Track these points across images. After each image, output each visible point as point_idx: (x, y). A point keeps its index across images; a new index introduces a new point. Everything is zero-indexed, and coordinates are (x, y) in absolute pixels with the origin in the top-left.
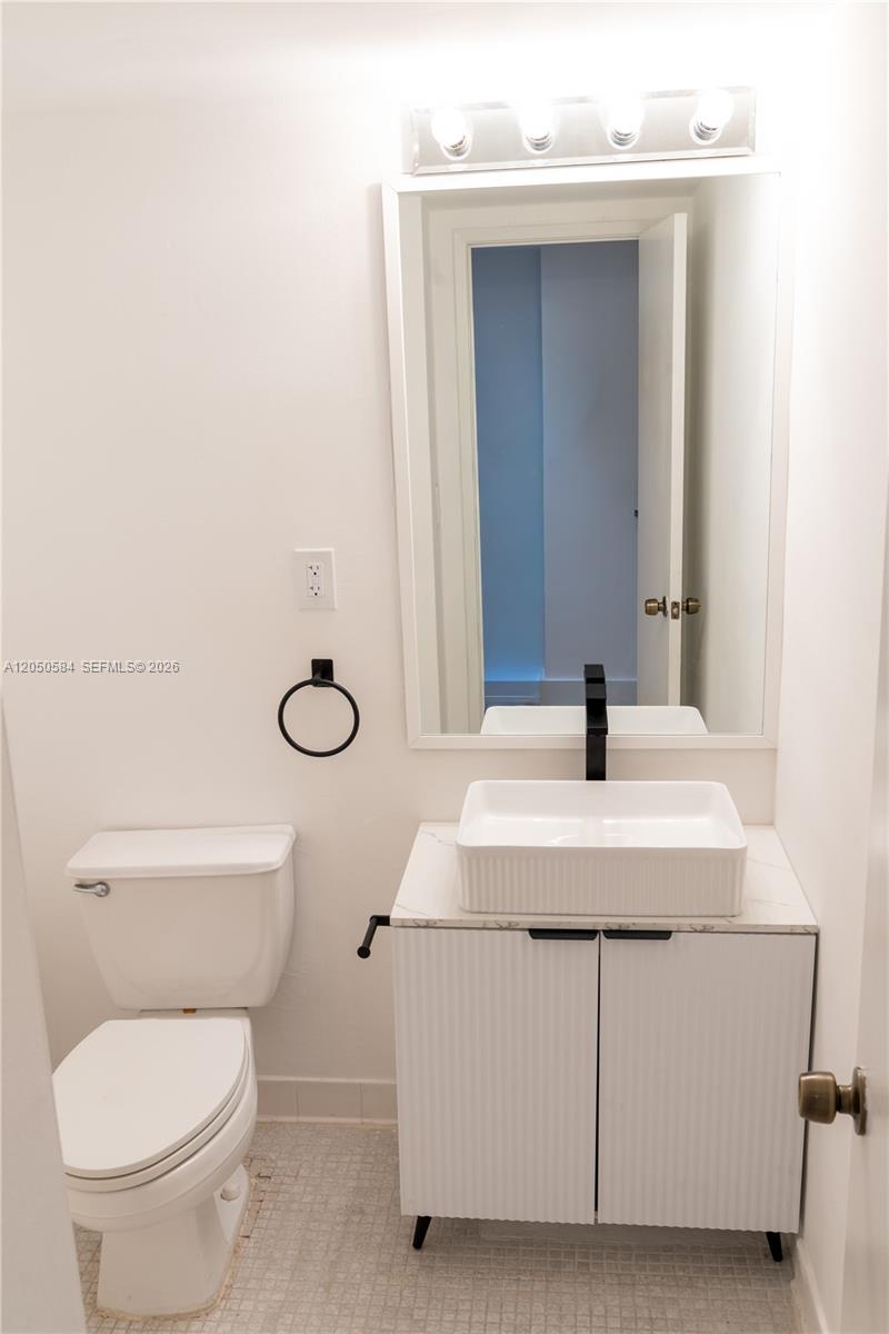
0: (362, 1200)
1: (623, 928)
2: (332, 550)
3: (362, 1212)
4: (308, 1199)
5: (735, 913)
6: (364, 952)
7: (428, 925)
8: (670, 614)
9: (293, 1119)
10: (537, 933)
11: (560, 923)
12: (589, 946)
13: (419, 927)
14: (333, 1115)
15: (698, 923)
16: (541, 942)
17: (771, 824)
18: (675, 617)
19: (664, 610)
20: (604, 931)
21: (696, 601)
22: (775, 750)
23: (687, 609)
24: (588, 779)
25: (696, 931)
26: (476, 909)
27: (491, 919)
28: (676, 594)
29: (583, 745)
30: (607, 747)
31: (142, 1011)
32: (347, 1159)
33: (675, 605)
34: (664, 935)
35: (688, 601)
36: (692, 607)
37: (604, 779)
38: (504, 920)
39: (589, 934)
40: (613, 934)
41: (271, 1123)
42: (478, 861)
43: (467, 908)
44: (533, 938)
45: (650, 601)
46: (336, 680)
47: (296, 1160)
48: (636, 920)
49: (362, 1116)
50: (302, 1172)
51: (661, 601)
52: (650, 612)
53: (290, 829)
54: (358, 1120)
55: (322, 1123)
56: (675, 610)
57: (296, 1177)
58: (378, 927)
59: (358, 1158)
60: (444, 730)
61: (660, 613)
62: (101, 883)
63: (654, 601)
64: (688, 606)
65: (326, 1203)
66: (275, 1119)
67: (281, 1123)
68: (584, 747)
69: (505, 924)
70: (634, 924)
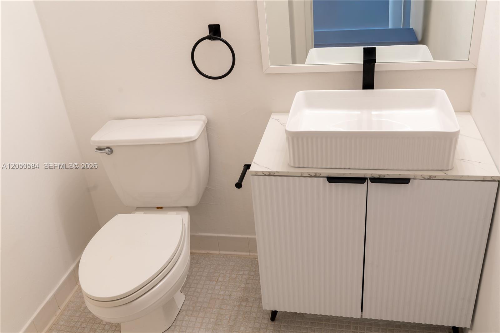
0: (247, 294)
1: (382, 177)
3: (247, 300)
4: (221, 293)
5: (450, 168)
6: (239, 185)
7: (270, 174)
9: (217, 252)
10: (331, 179)
11: (344, 174)
12: (361, 188)
13: (265, 175)
14: (235, 251)
15: (427, 174)
16: (333, 184)
17: (469, 112)
20: (370, 178)
22: (475, 69)
24: (363, 88)
25: (425, 179)
26: (297, 165)
27: (305, 171)
29: (361, 69)
30: (376, 69)
31: (137, 208)
32: (241, 273)
34: (406, 181)
37: (373, 89)
38: (313, 171)
39: (360, 180)
40: (375, 180)
41: (207, 254)
43: (292, 165)
44: (329, 182)
46: (223, 37)
47: (218, 272)
48: (389, 172)
49: (249, 252)
50: (220, 279)
53: (204, 118)
54: (248, 254)
55: (230, 255)
57: (217, 281)
58: (246, 171)
59: (247, 273)
60: (294, 62)
62: (108, 148)
65: (230, 295)
66: (209, 252)
67: (211, 254)
68: (362, 70)
69: (313, 175)
70: (388, 175)
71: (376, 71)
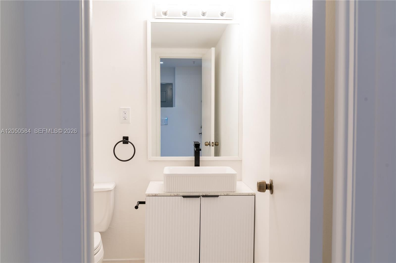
1: (207, 195)
2: (130, 108)
5: (235, 191)
6: (136, 207)
7: (155, 196)
8: (211, 145)
10: (184, 197)
11: (190, 194)
12: (198, 199)
13: (153, 196)
15: (225, 193)
16: (185, 199)
17: (241, 180)
18: (213, 146)
19: (210, 145)
21: (218, 143)
22: (241, 161)
23: (216, 145)
24: (195, 166)
25: (225, 195)
26: (168, 192)
27: (172, 194)
28: (213, 140)
30: (200, 160)
33: (213, 143)
34: (217, 196)
35: (216, 143)
36: (217, 144)
37: (199, 166)
38: (176, 194)
39: (198, 197)
40: (203, 196)
42: (169, 177)
43: (166, 191)
45: (206, 142)
48: (210, 193)
51: (209, 142)
52: (206, 145)
53: (114, 183)
56: (213, 144)
58: (139, 204)
61: (209, 145)
63: (207, 142)
64: (216, 144)
69: (176, 195)
70: (209, 194)
71: (201, 160)
